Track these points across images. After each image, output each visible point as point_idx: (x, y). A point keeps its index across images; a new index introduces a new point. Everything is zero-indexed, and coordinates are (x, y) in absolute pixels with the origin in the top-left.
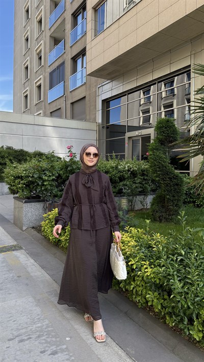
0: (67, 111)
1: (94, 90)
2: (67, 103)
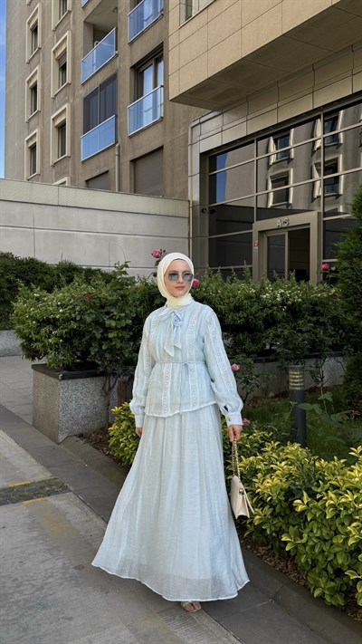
0: (123, 179)
1: (182, 133)
2: (121, 160)
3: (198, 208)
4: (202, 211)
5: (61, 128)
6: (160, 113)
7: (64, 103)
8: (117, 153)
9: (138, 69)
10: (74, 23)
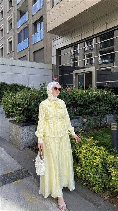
0: (31, 58)
1: (50, 43)
2: (30, 52)
3: (56, 67)
4: (57, 67)
5: (11, 43)
6: (42, 37)
7: (12, 35)
8: (28, 50)
9: (35, 24)
10: (14, 10)
